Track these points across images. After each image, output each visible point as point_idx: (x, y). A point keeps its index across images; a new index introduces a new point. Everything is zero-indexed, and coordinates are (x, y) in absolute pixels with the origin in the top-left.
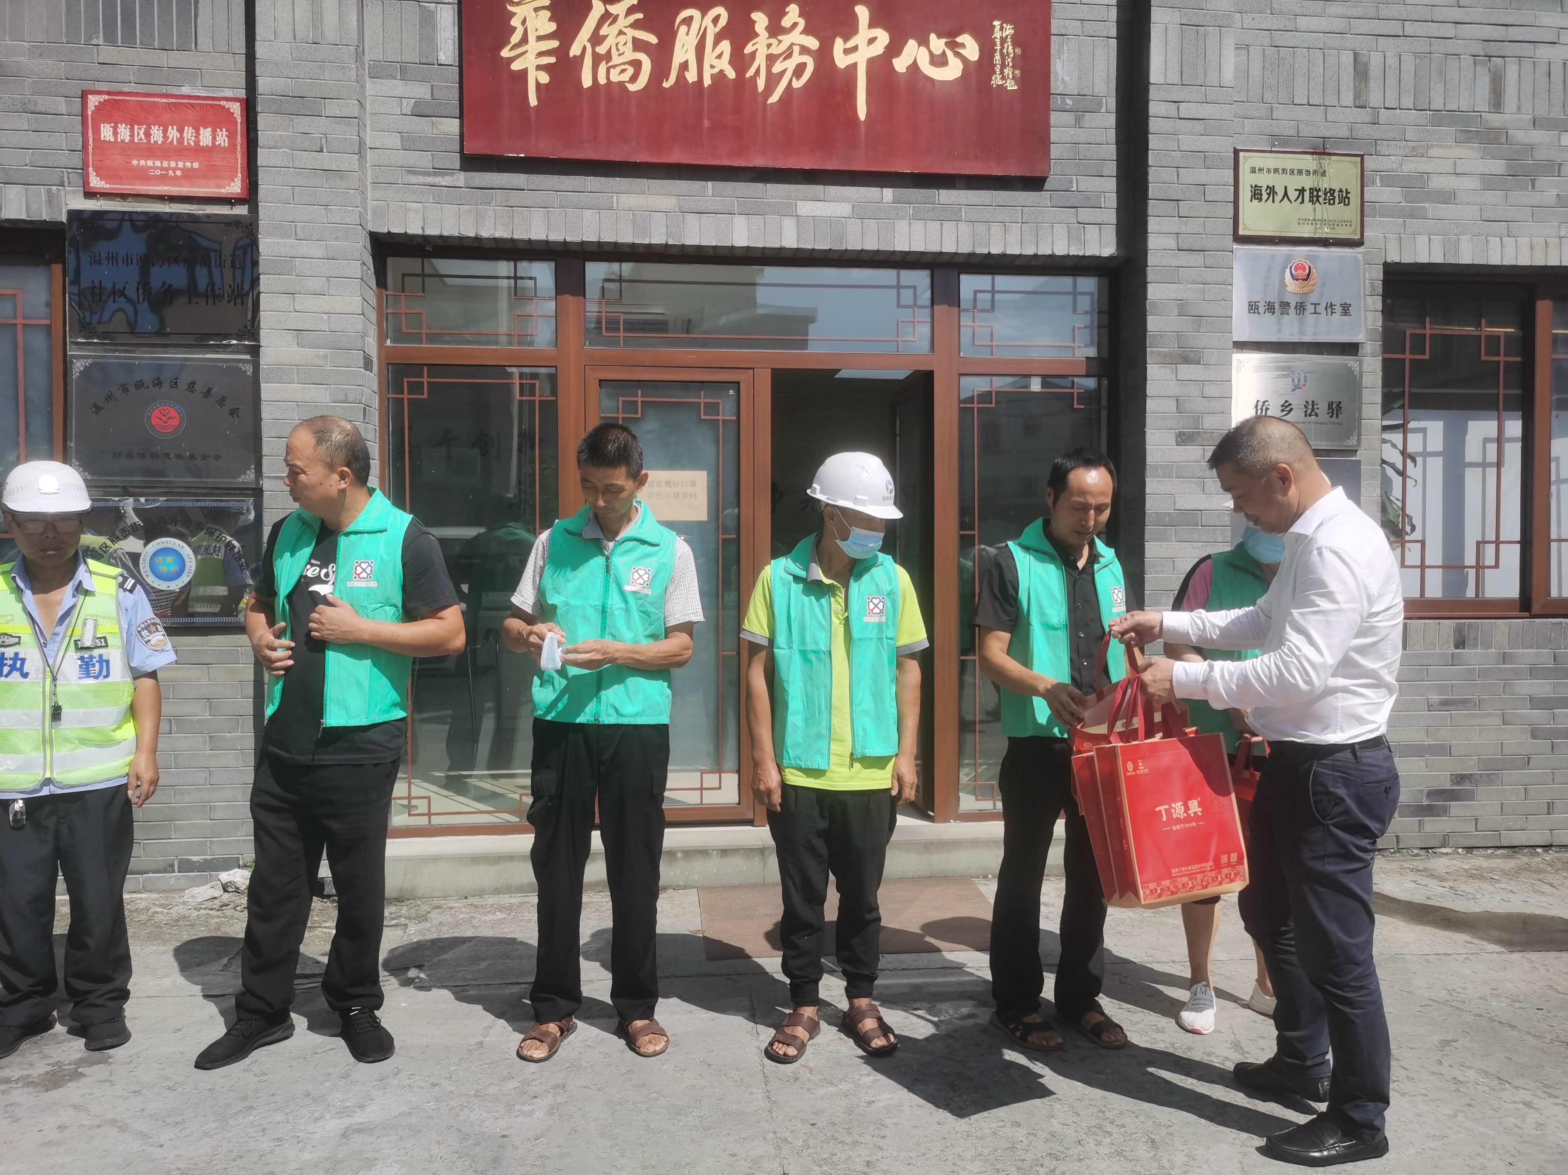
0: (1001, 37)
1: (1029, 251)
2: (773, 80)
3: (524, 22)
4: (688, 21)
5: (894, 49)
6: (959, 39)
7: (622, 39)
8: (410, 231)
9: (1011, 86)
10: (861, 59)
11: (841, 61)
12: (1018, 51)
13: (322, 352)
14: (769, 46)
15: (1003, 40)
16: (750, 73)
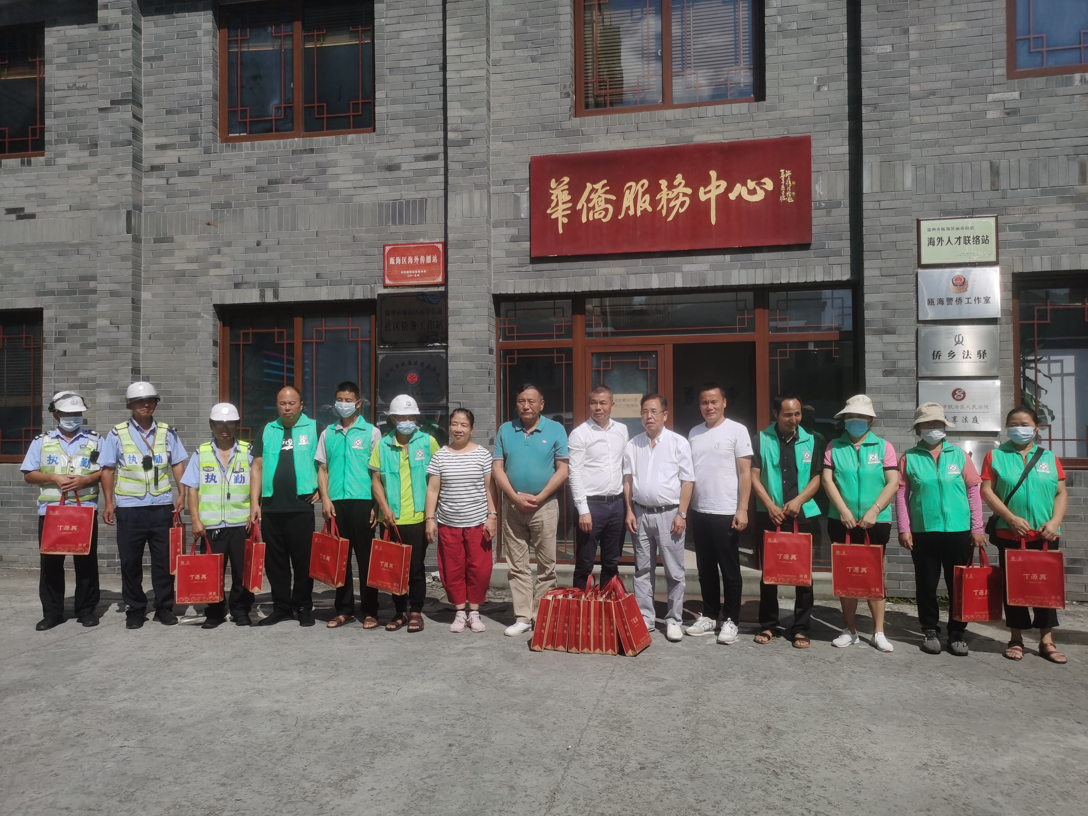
0: (785, 177)
1: (802, 280)
2: (670, 210)
3: (557, 197)
4: (630, 188)
5: (729, 189)
6: (762, 181)
7: (600, 199)
8: (509, 293)
9: (790, 200)
10: (713, 196)
11: (703, 197)
12: (794, 183)
13: (472, 348)
14: (668, 195)
15: (786, 179)
16: (659, 208)
